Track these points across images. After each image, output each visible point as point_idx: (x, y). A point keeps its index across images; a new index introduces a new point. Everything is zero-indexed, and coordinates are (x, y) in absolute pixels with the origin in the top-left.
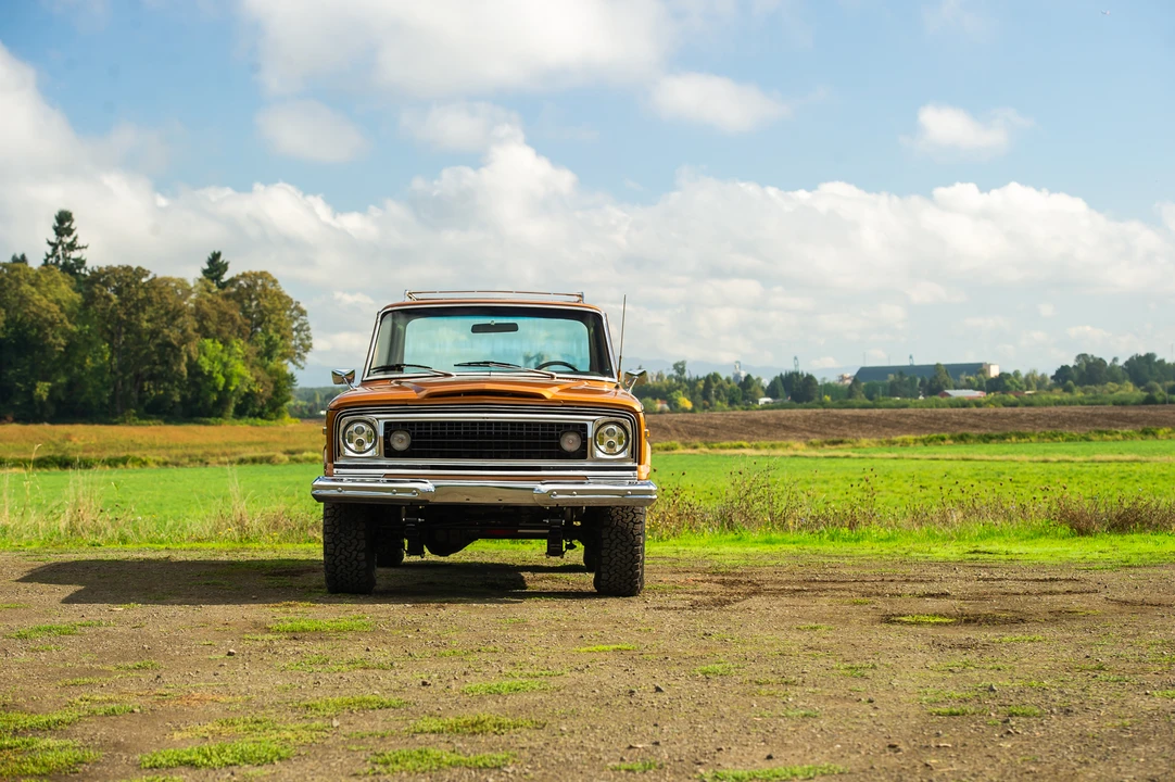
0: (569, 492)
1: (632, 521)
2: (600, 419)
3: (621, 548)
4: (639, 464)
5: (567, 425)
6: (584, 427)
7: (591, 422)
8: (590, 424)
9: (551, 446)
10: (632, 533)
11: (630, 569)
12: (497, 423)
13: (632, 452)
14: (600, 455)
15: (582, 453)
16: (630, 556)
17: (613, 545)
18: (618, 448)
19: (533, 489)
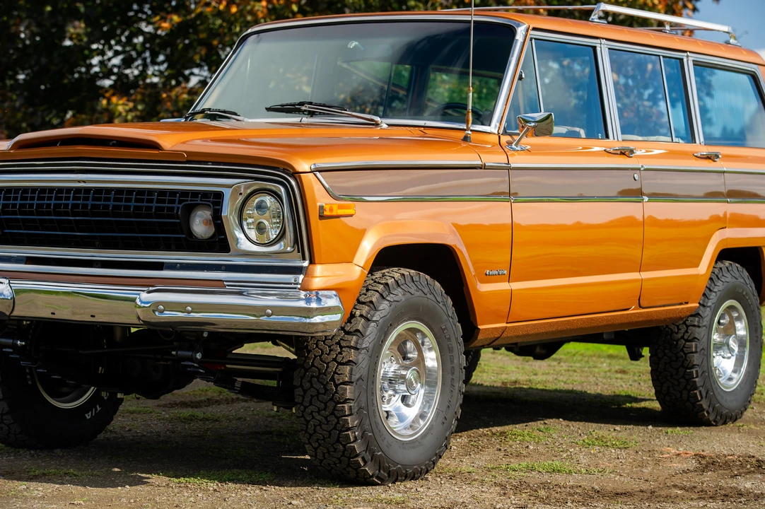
0: (181, 306)
1: (335, 360)
2: (244, 186)
3: (318, 404)
4: (312, 262)
5: (195, 194)
6: (219, 196)
7: (231, 188)
8: (227, 193)
9: (175, 228)
10: (333, 379)
11: (338, 441)
12: (98, 190)
13: (296, 241)
14: (245, 245)
15: (219, 242)
16: (332, 418)
17: (307, 399)
18: (273, 235)
19: (133, 300)
